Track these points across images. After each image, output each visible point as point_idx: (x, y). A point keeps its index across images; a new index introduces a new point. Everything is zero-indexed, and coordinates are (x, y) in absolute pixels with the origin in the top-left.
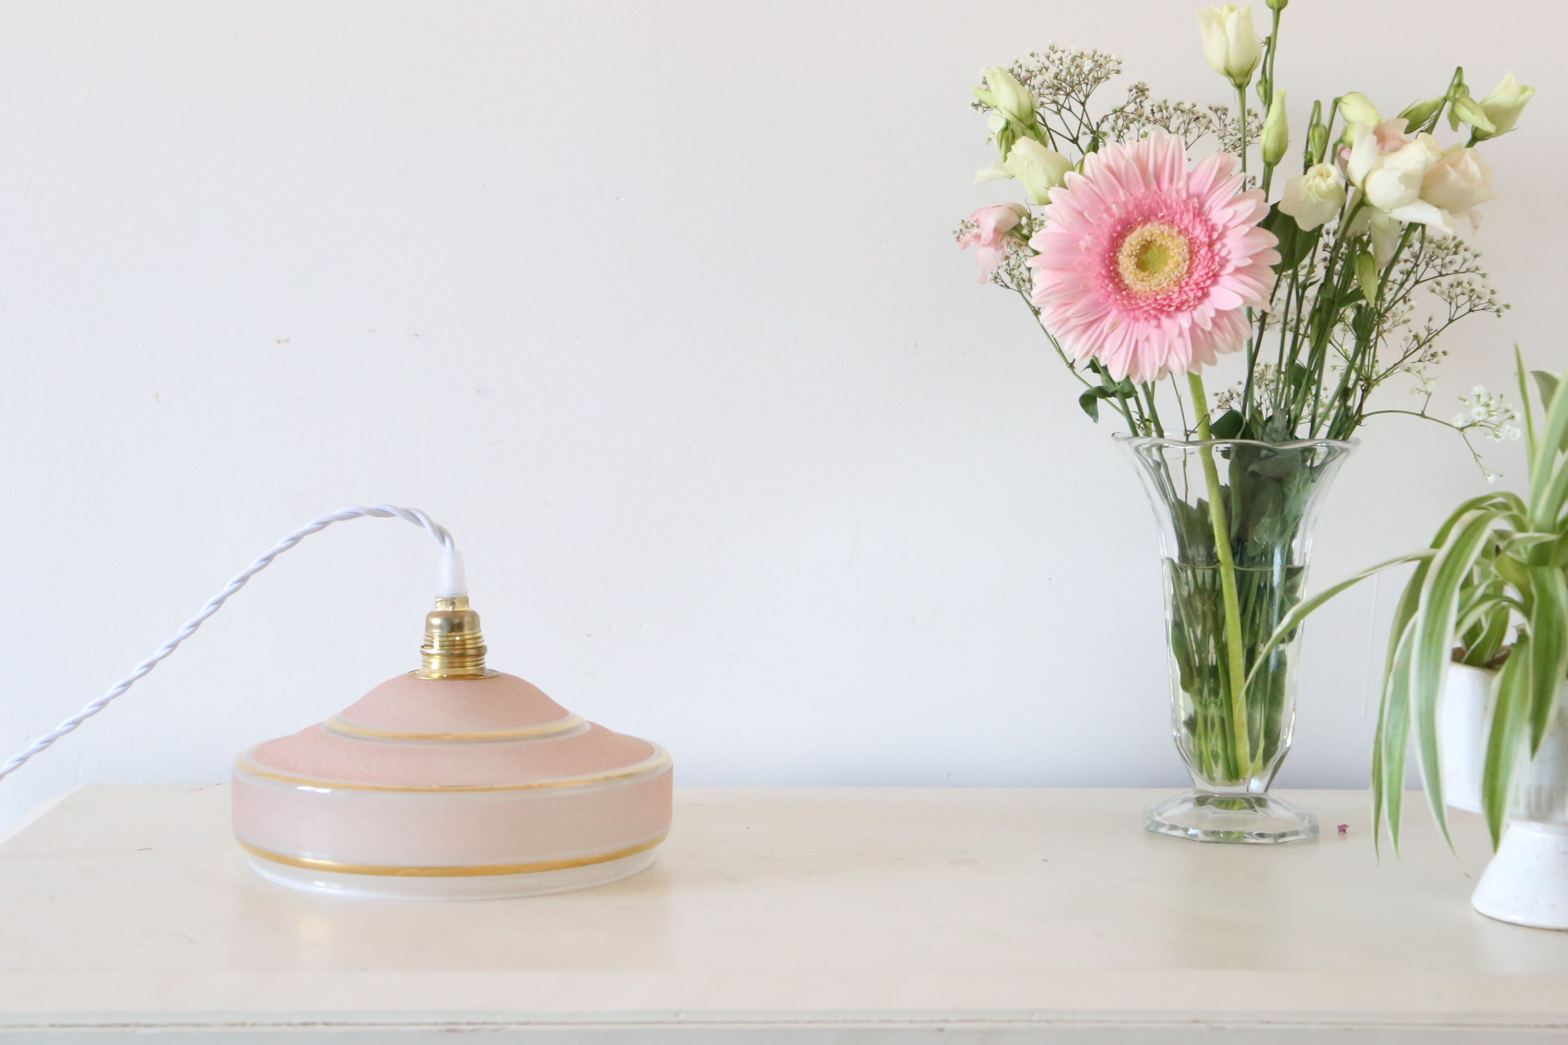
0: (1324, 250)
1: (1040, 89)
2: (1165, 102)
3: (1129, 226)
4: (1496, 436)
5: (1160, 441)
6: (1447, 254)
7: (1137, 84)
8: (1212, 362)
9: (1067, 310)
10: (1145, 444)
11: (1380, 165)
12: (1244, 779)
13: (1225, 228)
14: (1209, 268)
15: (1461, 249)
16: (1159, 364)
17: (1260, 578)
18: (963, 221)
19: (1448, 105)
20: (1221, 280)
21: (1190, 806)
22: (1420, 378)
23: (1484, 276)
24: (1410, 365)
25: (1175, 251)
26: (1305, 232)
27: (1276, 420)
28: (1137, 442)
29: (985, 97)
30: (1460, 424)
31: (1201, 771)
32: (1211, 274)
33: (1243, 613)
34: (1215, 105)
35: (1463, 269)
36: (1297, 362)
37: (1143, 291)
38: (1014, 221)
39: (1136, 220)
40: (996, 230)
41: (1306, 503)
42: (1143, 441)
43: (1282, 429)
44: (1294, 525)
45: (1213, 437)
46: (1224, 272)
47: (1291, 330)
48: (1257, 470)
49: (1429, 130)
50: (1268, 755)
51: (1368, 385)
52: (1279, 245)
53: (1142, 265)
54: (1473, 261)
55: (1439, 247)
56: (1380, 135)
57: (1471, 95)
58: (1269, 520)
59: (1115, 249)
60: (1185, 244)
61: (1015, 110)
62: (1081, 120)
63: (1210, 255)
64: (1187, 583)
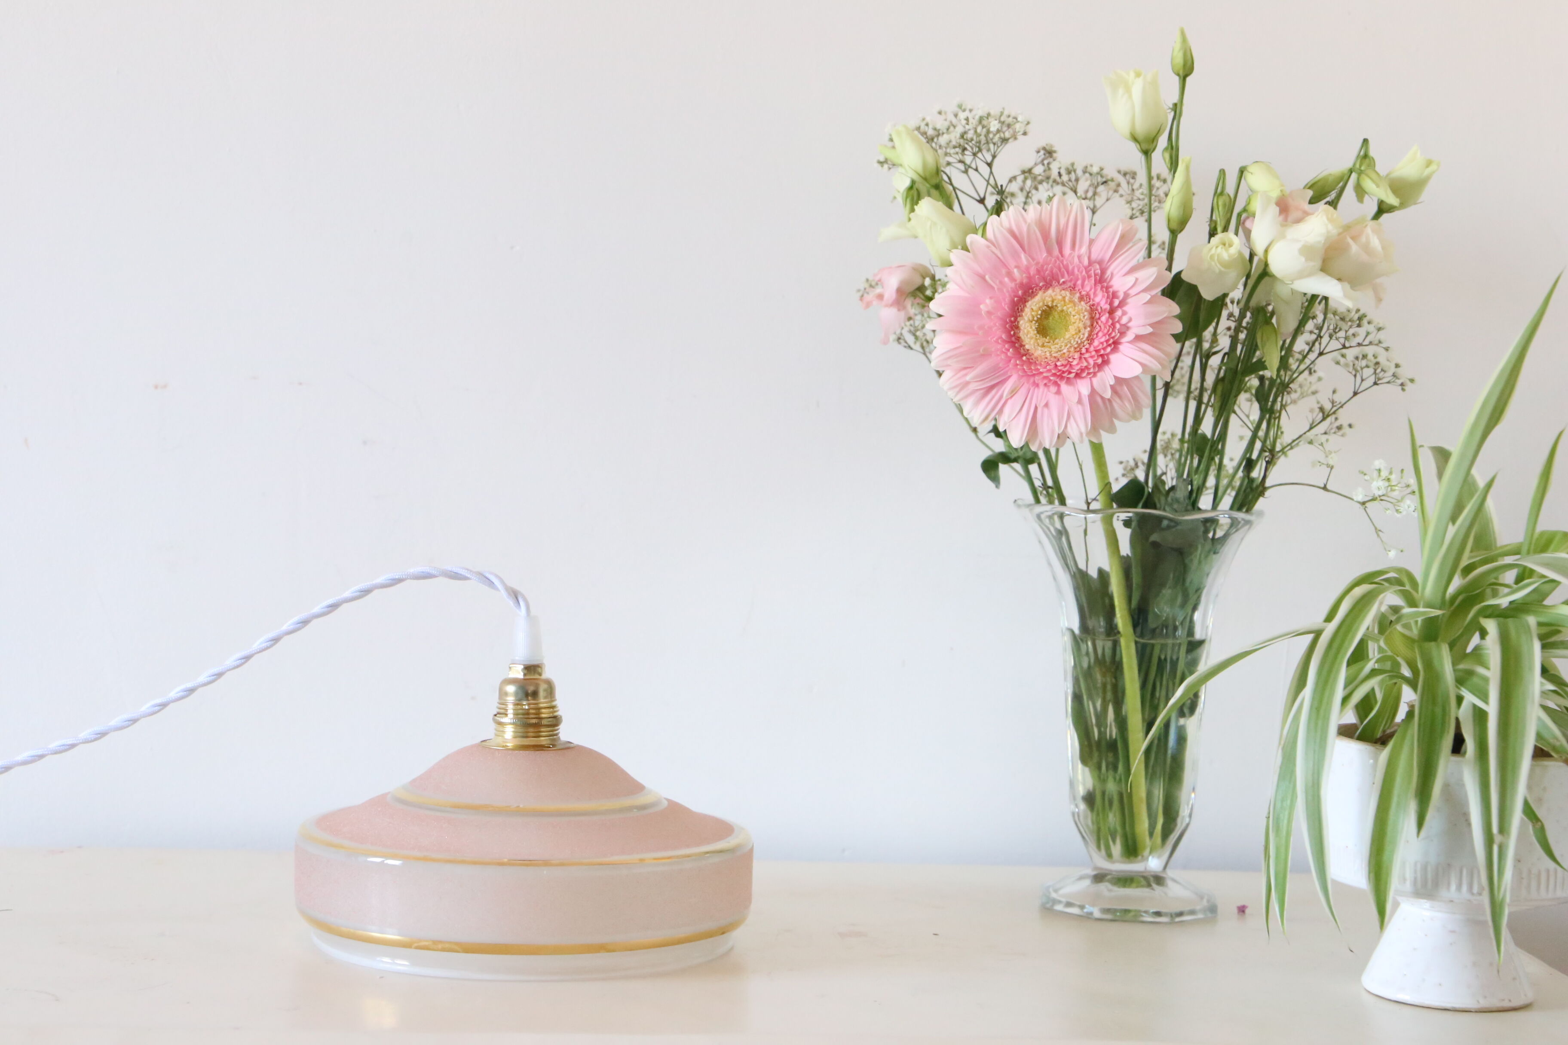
0: (1228, 319)
1: (946, 148)
2: (1073, 164)
3: (1030, 291)
4: (1397, 511)
5: (1062, 509)
6: (1351, 327)
7: (1045, 145)
8: (1112, 429)
9: (966, 375)
10: (1047, 511)
11: (1282, 236)
12: (1143, 856)
13: (1127, 295)
14: (1109, 335)
15: (1365, 321)
16: (1057, 431)
17: (1161, 651)
18: (867, 280)
19: (1354, 176)
20: (1121, 347)
21: (1087, 882)
22: (1322, 450)
23: (1387, 349)
24: (1312, 437)
25: (1075, 317)
26: (1209, 301)
27: (1178, 489)
28: (1038, 509)
29: (890, 155)
30: (1360, 498)
31: (1099, 847)
32: (1111, 341)
33: (1143, 686)
34: (1124, 168)
35: (1366, 342)
36: (1200, 432)
37: (1043, 357)
38: (918, 282)
39: (1037, 285)
40: (900, 291)
41: (1208, 575)
42: (1045, 508)
43: (1184, 499)
44: (1195, 597)
45: (1115, 506)
46: (1124, 340)
47: (1195, 399)
48: (1158, 540)
49: (1334, 204)
50: (1166, 833)
51: (1272, 456)
52: (1180, 313)
53: (1043, 330)
54: (1377, 334)
55: (1343, 319)
56: (1283, 206)
57: (1377, 168)
58: (1169, 591)
59: (1016, 314)
60: (1086, 310)
61: (920, 169)
62: (988, 181)
63: (1110, 322)
64: (1087, 654)
